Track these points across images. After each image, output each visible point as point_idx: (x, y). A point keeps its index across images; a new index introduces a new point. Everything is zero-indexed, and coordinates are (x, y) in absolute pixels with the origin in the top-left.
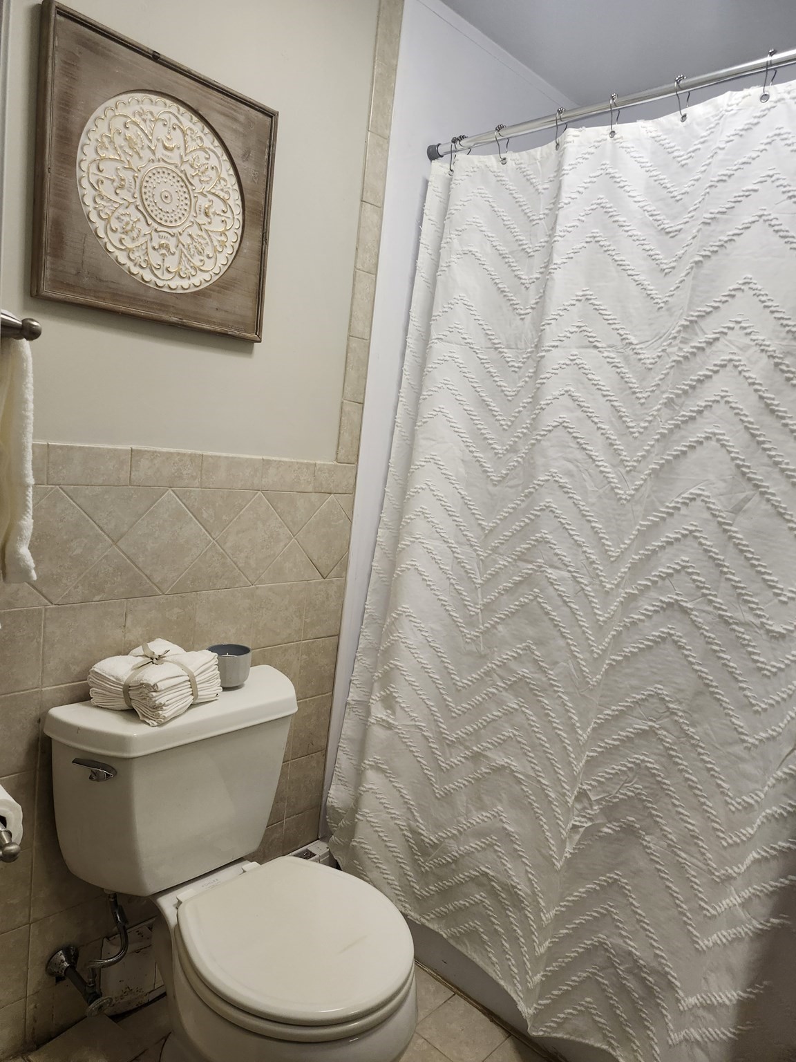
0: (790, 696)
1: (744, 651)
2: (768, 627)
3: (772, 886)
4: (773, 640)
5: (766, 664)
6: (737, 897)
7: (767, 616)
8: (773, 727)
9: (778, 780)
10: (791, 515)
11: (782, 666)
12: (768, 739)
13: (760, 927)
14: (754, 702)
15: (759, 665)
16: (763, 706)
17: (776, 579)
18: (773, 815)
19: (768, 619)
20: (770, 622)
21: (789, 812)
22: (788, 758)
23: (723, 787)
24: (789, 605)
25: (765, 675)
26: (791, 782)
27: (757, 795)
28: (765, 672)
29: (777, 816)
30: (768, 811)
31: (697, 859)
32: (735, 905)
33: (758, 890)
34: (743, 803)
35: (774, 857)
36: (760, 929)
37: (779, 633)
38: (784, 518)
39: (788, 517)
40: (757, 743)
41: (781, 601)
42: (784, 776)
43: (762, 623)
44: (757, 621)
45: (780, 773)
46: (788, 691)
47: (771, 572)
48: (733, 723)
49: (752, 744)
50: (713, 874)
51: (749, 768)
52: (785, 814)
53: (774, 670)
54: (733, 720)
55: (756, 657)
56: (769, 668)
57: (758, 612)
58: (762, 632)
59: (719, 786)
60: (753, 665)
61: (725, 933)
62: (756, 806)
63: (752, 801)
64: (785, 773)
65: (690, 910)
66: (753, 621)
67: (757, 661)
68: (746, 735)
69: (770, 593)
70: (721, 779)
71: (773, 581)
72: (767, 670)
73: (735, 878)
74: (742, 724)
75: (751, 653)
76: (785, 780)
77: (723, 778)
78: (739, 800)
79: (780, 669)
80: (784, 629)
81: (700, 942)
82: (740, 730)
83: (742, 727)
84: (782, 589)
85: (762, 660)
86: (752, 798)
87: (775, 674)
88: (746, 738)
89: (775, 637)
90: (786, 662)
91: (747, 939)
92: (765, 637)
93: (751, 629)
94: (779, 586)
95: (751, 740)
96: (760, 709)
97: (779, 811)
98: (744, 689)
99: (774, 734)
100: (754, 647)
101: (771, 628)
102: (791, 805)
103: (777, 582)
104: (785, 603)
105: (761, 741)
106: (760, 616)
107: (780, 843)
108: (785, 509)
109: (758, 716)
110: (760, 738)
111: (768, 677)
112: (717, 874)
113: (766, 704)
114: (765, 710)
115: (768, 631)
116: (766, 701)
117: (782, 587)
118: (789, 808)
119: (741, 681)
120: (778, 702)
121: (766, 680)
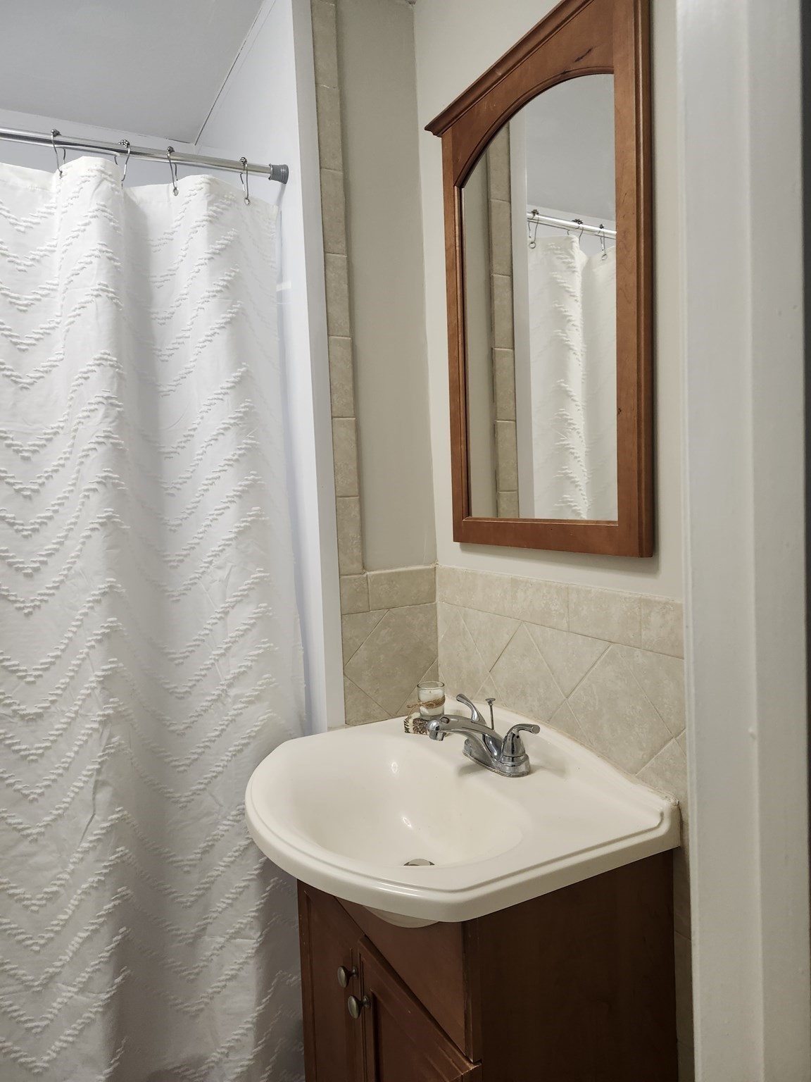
0: (66, 769)
1: (3, 746)
2: (22, 713)
3: (108, 951)
4: (30, 723)
5: (29, 750)
6: (70, 988)
7: (18, 702)
8: (57, 806)
9: (86, 852)
10: (16, 596)
11: (48, 744)
12: (54, 820)
13: (108, 996)
14: (26, 792)
15: (22, 753)
16: (39, 791)
17: (17, 662)
18: (91, 887)
19: (19, 705)
20: (22, 707)
21: (105, 875)
22: (89, 827)
23: (17, 895)
24: (38, 683)
25: (32, 760)
26: (99, 847)
27: (59, 879)
28: (31, 757)
29: (95, 885)
30: (84, 886)
31: (10, 985)
32: (71, 998)
33: (96, 965)
34: (46, 896)
35: (101, 925)
36: (108, 998)
37: (35, 714)
38: (9, 600)
39: (12, 598)
40: (43, 830)
41: (28, 683)
42: (91, 845)
43: (14, 711)
44: (8, 711)
45: (85, 845)
46: (63, 765)
47: (9, 657)
48: (10, 824)
49: (38, 833)
50: (33, 986)
51: (41, 859)
52: (103, 878)
53: (40, 751)
54: (9, 821)
55: (17, 748)
56: (34, 752)
57: (8, 701)
58: (16, 720)
59: (12, 895)
60: (17, 756)
61: (68, 1032)
62: (62, 890)
63: (55, 889)
64: (91, 842)
65: (16, 1043)
66: (4, 712)
67: (20, 750)
68: (28, 828)
69: (14, 678)
70: (12, 888)
71: (14, 665)
72: (32, 754)
73: (60, 972)
74: (20, 821)
75: (10, 746)
76: (94, 848)
77: (14, 885)
78: (39, 896)
79: (46, 748)
80: (39, 708)
81: (38, 1064)
82: (20, 827)
83: (21, 824)
84: (26, 671)
85: (24, 747)
86: (55, 884)
87: (41, 755)
88: (29, 831)
89: (32, 720)
90: (51, 738)
91: (99, 1016)
92: (20, 723)
93: (4, 721)
94: (21, 668)
95: (34, 831)
96: (36, 796)
97: (96, 879)
98: (11, 785)
99: (60, 811)
100: (11, 738)
101: (25, 712)
102: (105, 867)
103: (18, 665)
104: (33, 682)
105: (46, 826)
106: (10, 705)
107: (105, 907)
108: (7, 591)
109: (35, 803)
110: (45, 823)
111: (35, 761)
112: (36, 983)
113: (41, 788)
114: (41, 794)
115: (23, 717)
116: (40, 785)
117: (25, 668)
118: (105, 871)
119: (7, 779)
120: (54, 781)
121: (34, 765)
